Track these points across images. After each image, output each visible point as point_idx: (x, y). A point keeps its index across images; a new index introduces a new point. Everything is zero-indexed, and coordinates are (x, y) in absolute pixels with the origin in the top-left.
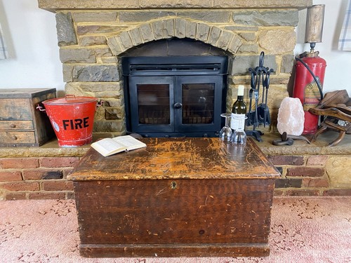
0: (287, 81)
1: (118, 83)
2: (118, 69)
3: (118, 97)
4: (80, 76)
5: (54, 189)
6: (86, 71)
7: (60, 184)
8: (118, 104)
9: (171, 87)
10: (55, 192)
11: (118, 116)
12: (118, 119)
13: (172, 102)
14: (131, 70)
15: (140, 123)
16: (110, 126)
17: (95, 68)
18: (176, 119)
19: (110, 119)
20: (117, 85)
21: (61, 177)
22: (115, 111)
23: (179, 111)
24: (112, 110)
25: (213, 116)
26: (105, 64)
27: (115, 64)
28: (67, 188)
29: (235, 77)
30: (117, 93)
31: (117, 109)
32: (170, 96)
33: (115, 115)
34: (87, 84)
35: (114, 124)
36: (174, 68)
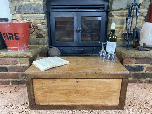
0: (145, 14)
1: (43, 15)
2: (43, 6)
3: (43, 23)
4: (20, 10)
5: (2, 78)
6: (24, 7)
7: (6, 75)
8: (43, 28)
9: (75, 18)
10: (4, 80)
11: (43, 35)
12: (43, 37)
13: (75, 28)
14: (52, 8)
15: (57, 41)
16: (39, 41)
17: (29, 5)
18: (78, 38)
19: (39, 37)
20: (42, 16)
21: (7, 71)
22: (41, 32)
23: (80, 34)
24: (40, 31)
25: (100, 37)
26: (35, 3)
27: (41, 3)
28: (11, 78)
29: (114, 12)
30: (43, 21)
31: (43, 31)
32: (75, 24)
33: (41, 34)
34: (24, 15)
35: (41, 40)
36: (77, 8)
